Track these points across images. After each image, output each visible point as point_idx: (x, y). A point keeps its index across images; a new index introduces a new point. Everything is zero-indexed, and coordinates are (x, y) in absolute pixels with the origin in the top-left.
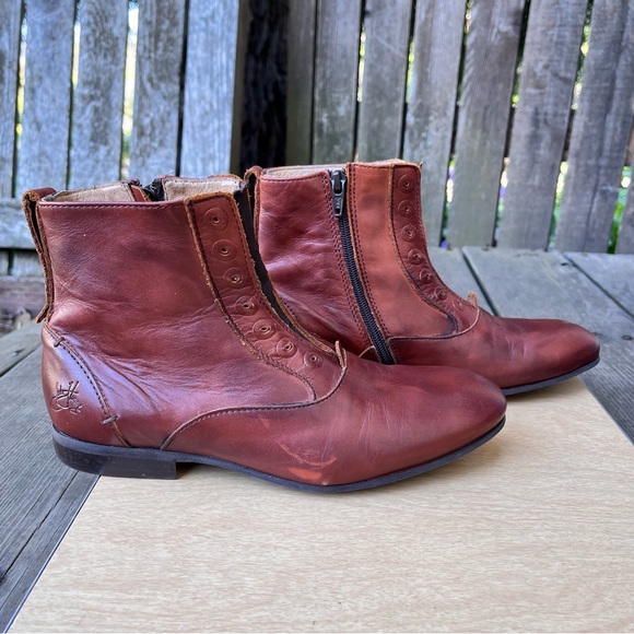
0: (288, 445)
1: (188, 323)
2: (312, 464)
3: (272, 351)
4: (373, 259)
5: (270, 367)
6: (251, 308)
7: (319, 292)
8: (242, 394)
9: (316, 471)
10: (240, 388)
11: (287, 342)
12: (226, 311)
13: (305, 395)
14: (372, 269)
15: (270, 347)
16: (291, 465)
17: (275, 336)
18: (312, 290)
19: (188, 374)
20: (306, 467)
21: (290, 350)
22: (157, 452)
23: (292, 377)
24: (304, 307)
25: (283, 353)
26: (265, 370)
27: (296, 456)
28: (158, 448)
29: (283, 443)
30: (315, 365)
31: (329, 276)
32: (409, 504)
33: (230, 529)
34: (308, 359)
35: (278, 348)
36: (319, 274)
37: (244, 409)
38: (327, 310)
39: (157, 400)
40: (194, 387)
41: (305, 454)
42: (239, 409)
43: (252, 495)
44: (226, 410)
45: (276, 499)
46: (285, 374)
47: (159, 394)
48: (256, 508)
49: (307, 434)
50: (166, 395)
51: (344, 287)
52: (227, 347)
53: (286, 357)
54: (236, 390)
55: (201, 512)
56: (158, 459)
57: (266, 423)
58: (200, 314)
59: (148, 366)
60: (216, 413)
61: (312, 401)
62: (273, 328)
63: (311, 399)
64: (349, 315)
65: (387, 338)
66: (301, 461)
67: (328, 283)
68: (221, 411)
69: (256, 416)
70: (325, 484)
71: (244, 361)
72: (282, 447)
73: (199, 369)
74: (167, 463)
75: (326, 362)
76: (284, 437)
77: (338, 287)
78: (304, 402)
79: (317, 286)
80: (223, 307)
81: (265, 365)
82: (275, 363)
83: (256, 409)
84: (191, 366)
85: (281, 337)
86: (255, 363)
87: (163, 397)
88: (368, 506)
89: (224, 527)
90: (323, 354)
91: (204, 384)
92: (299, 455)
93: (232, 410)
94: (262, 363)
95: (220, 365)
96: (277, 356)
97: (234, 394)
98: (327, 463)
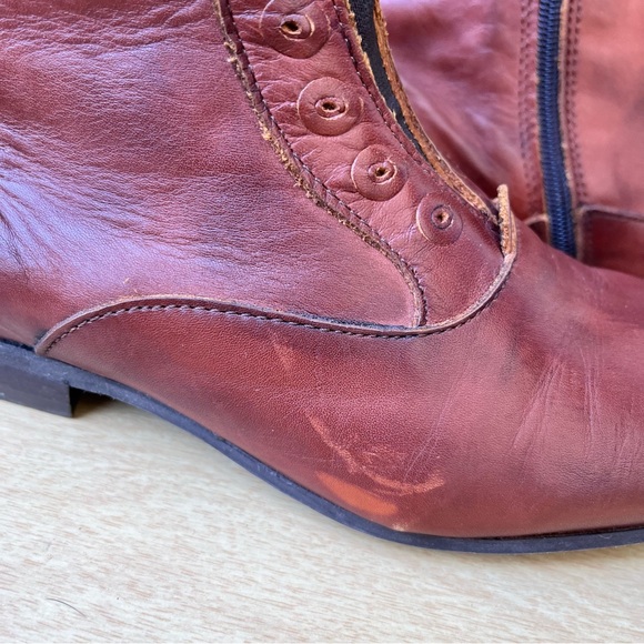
0: (329, 422)
1: (124, 43)
2: (379, 479)
3: (338, 174)
4: (600, 25)
5: (323, 214)
6: (304, 35)
7: (463, 76)
8: (238, 269)
9: (386, 498)
10: (237, 253)
11: (381, 157)
12: (232, 29)
13: (399, 307)
14: (592, 48)
15: (335, 162)
16: (327, 470)
17: (355, 135)
18: (448, 68)
19: (113, 189)
20: (364, 482)
21: (385, 182)
22: (28, 356)
23: (374, 253)
24: (423, 103)
25: (366, 186)
26: (312, 220)
27: (343, 453)
28: (30, 349)
29: (317, 414)
30: (440, 237)
31: (494, 43)
32: (586, 612)
33: (145, 596)
34: (426, 217)
35: (356, 168)
36: (473, 35)
37: (237, 310)
38: (469, 119)
39: (26, 237)
40: (123, 225)
41: (368, 455)
42: (223, 308)
43: (224, 500)
44: (191, 304)
45: (277, 524)
46: (359, 242)
47: (34, 222)
48: (224, 542)
49: (382, 405)
50: (50, 229)
51: (519, 77)
52: (223, 138)
53: (372, 197)
54: (225, 257)
55: (93, 526)
56: (31, 371)
57: (286, 358)
58: (159, 20)
59: (17, 147)
60: (163, 303)
61: (412, 327)
62: (355, 110)
63: (411, 320)
64: (513, 141)
65: (580, 204)
66: (353, 466)
67: (489, 58)
68: (178, 303)
69: (263, 336)
70: (398, 528)
71: (261, 185)
72: (316, 424)
73: (141, 181)
74: (51, 384)
75: (469, 234)
76: (323, 401)
77: (507, 74)
78: (393, 325)
79: (461, 63)
80: (228, 13)
81: (312, 207)
82: (341, 210)
83: (268, 316)
84: (121, 167)
85: (371, 140)
86: (287, 194)
87: (41, 232)
88: (487, 596)
89: (132, 586)
90: (463, 209)
91: (146, 224)
92: (352, 451)
93: (207, 305)
94: (305, 201)
95: (193, 182)
96: (348, 188)
97: (218, 264)
98: (418, 488)
